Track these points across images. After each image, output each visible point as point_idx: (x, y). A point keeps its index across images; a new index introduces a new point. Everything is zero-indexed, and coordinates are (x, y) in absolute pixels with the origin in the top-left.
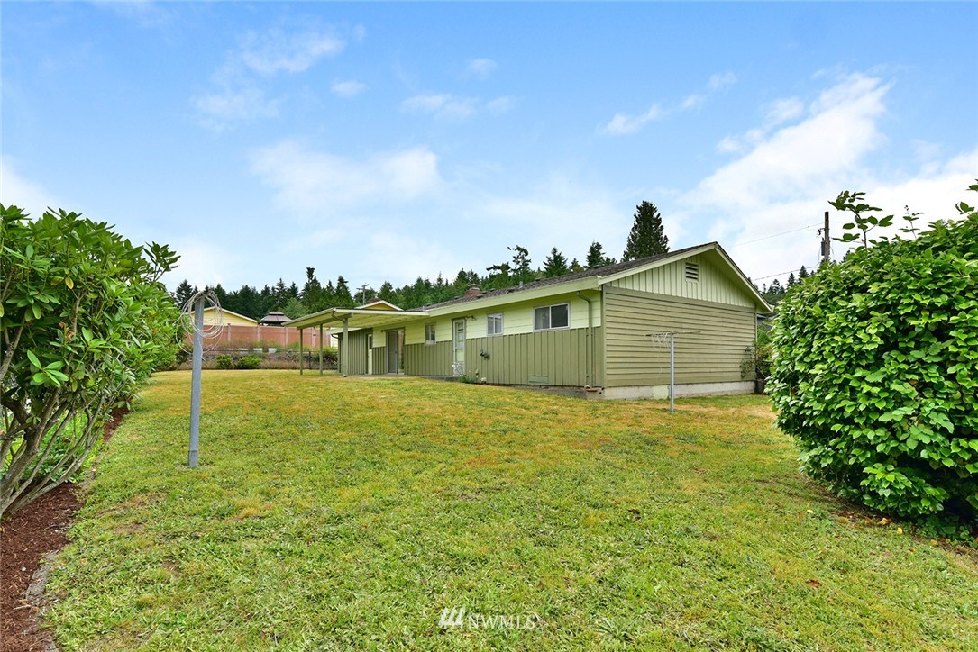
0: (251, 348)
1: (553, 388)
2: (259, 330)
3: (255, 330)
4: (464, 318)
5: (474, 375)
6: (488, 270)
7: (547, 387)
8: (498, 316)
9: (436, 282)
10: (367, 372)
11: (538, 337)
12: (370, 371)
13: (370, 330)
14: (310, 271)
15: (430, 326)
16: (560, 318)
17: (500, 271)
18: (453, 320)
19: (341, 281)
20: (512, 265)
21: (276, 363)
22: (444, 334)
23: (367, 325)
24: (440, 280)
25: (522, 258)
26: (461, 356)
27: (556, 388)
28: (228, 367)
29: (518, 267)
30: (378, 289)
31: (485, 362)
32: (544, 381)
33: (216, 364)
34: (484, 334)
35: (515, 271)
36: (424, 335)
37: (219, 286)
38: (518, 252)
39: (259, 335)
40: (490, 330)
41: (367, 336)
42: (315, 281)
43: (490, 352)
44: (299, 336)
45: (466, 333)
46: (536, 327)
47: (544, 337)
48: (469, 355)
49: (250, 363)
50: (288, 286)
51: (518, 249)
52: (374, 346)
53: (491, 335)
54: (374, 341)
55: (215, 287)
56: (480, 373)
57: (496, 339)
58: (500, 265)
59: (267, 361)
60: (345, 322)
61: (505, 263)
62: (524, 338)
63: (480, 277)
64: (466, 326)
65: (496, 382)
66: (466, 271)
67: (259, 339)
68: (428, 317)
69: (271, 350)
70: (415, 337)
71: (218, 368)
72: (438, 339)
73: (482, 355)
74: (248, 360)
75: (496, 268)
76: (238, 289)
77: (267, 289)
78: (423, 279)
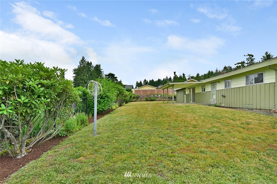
0: (154, 95)
1: (255, 110)
2: (156, 90)
3: (155, 90)
4: (215, 82)
5: (219, 103)
6: (235, 64)
7: (252, 109)
8: (230, 81)
9: (215, 71)
10: (184, 102)
11: (248, 88)
12: (185, 102)
13: (185, 89)
14: (175, 73)
15: (203, 86)
16: (259, 80)
17: (240, 65)
18: (211, 83)
19: (184, 74)
20: (246, 62)
21: (160, 99)
22: (208, 89)
23: (184, 87)
24: (217, 70)
25: (251, 58)
26: (214, 97)
27: (257, 110)
28: (148, 101)
29: (249, 62)
30: (195, 76)
31: (224, 99)
32: (251, 107)
33: (145, 100)
34: (223, 88)
35: (247, 63)
36: (201, 89)
37: (153, 79)
38: (248, 56)
39: (156, 92)
40: (226, 86)
41: (184, 90)
42: (176, 75)
43: (226, 95)
44: (167, 91)
45: (216, 88)
46: (247, 84)
47: (251, 88)
48: (217, 96)
49: (153, 99)
50: (169, 78)
51: (249, 55)
52: (186, 94)
53: (226, 88)
54: (186, 92)
55: (152, 80)
56: (222, 103)
57: (228, 90)
58: (240, 62)
59: (158, 99)
60: (173, 87)
61: (243, 61)
62: (241, 89)
63: (233, 68)
64: (216, 85)
65: (228, 106)
66: (227, 66)
67: (156, 93)
68: (202, 83)
69: (159, 96)
70: (198, 90)
71: (145, 101)
72: (206, 91)
73: (222, 96)
74: (152, 99)
75: (238, 63)
76: (157, 80)
77: (164, 79)
78: (211, 71)
